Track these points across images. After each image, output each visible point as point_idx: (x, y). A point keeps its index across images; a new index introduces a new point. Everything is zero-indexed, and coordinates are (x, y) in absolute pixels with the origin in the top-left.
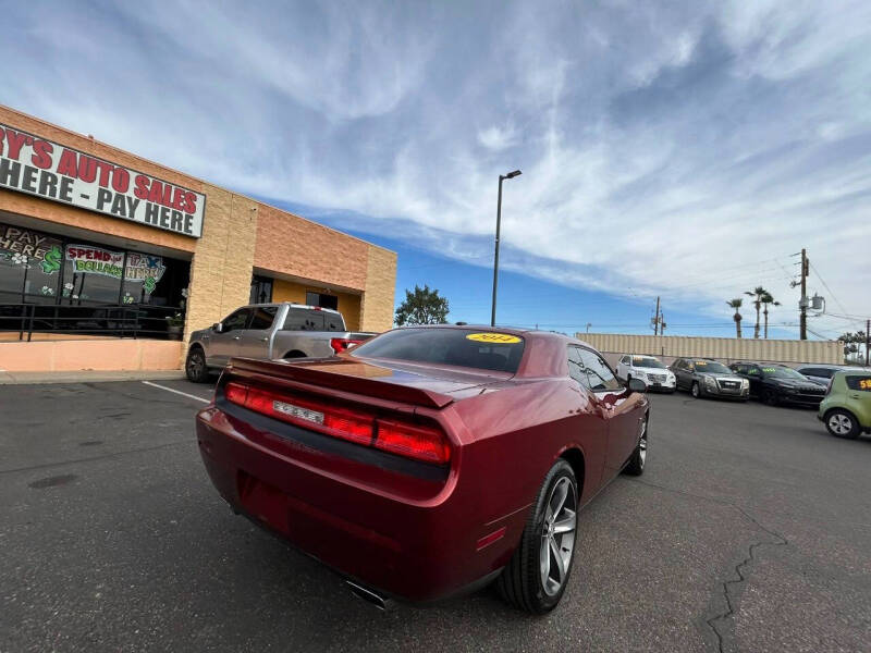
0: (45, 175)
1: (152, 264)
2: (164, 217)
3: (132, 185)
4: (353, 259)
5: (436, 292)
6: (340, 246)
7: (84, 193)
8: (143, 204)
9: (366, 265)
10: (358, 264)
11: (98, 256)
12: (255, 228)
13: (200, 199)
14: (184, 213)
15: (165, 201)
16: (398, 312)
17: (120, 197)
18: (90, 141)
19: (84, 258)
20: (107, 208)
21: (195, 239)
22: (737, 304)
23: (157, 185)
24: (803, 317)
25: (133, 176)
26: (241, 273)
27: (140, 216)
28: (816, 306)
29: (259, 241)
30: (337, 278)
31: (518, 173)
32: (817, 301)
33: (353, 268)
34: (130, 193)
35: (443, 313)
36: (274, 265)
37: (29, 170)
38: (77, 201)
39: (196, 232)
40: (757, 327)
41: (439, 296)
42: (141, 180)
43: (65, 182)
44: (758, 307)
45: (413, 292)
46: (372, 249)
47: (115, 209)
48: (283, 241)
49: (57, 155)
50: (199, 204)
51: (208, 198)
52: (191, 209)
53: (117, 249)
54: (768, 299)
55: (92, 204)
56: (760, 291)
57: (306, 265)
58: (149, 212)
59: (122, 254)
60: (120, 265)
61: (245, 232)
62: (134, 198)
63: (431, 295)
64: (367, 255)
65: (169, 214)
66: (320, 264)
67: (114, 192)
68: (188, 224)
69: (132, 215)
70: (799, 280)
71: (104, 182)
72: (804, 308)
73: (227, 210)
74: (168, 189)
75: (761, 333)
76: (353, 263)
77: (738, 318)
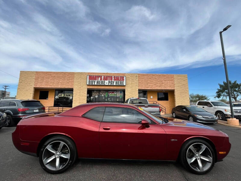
0: (102, 81)
1: (121, 92)
2: (119, 83)
3: (113, 79)
5: (235, 82)
7: (107, 82)
8: (115, 81)
9: (174, 81)
10: (171, 81)
11: (113, 93)
12: (138, 80)
13: (125, 77)
14: (122, 81)
15: (118, 80)
16: (217, 93)
17: (111, 81)
18: (107, 73)
19: (111, 94)
20: (110, 84)
21: (125, 86)
23: (117, 77)
25: (113, 77)
26: (135, 91)
27: (115, 84)
29: (139, 83)
30: (163, 87)
33: (169, 83)
34: (113, 80)
36: (144, 88)
37: (100, 81)
38: (106, 84)
39: (124, 84)
42: (114, 77)
43: (104, 81)
45: (222, 84)
46: (175, 76)
47: (111, 84)
48: (145, 81)
49: (103, 78)
50: (125, 78)
51: (126, 76)
52: (123, 80)
53: (115, 91)
55: (108, 84)
57: (152, 86)
58: (116, 83)
59: (116, 92)
60: (116, 94)
61: (135, 81)
62: (113, 81)
63: (233, 84)
64: (174, 78)
65: (119, 82)
66: (157, 85)
67: (110, 81)
68: (123, 83)
69: (113, 84)
71: (109, 80)
73: (131, 78)
74: (119, 77)
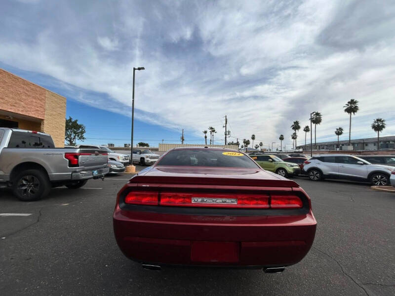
4: (35, 98)
6: (23, 88)
9: (44, 103)
10: (39, 101)
22: (206, 132)
24: (226, 137)
28: (229, 134)
30: (21, 109)
31: (143, 68)
32: (229, 132)
33: (34, 104)
35: (82, 133)
40: (211, 140)
41: (79, 123)
44: (211, 134)
46: (48, 93)
54: (214, 131)
56: (212, 128)
63: (74, 122)
64: (45, 97)
66: (6, 99)
70: (225, 125)
72: (226, 134)
75: (212, 142)
76: (34, 100)
77: (206, 137)
